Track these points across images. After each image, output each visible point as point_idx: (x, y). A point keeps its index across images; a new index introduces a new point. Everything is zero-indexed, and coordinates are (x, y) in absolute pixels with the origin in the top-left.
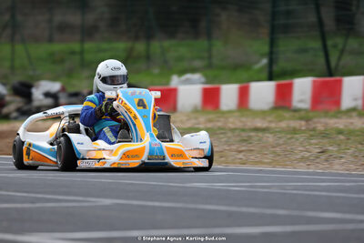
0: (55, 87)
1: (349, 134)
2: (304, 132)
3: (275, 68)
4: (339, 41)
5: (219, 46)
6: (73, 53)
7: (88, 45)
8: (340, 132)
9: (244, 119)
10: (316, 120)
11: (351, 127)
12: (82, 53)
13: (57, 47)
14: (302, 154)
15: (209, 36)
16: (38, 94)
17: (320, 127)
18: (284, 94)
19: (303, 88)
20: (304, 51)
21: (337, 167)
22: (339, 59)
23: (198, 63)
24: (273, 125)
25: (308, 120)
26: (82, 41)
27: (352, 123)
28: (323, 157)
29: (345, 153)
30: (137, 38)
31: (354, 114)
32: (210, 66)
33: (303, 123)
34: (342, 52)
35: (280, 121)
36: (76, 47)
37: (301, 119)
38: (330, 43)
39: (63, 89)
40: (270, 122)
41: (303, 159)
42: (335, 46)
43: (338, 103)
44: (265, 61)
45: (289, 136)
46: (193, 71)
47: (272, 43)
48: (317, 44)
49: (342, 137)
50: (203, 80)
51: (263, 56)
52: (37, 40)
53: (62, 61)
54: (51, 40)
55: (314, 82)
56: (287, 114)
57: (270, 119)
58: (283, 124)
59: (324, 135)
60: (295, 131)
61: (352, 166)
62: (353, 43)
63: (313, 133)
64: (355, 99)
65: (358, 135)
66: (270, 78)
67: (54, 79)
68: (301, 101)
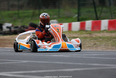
0: (10, 25)
1: (103, 38)
2: (89, 38)
3: (80, 18)
4: (100, 8)
5: (62, 11)
6: (15, 14)
7: (20, 11)
8: (100, 38)
9: (70, 34)
10: (93, 34)
11: (104, 36)
12: (18, 14)
13: (11, 12)
14: (88, 45)
15: (59, 8)
16: (4, 27)
17: (94, 36)
18: (83, 26)
19: (89, 24)
20: (89, 12)
21: (99, 49)
22: (100, 14)
23: (55, 16)
24: (79, 36)
25: (90, 34)
26: (18, 10)
27: (104, 35)
28: (95, 46)
29: (102, 44)
30: (36, 9)
31: (105, 32)
32: (59, 17)
33: (89, 35)
34: (101, 12)
35: (82, 34)
36: (16, 12)
37: (88, 34)
38: (97, 9)
39: (12, 26)
40: (79, 35)
41: (89, 47)
42: (99, 10)
43: (100, 28)
44: (77, 15)
45: (84, 39)
46: (54, 19)
47: (79, 10)
48: (93, 10)
49: (101, 39)
50: (57, 22)
51: (76, 14)
52: (4, 10)
53: (12, 17)
54: (8, 10)
55: (92, 22)
56: (84, 32)
57: (78, 34)
58: (82, 36)
59: (95, 39)
60: (86, 38)
61: (104, 49)
62: (105, 9)
63: (92, 38)
64: (105, 27)
65: (106, 39)
66: (78, 21)
67: (9, 22)
68: (88, 28)
